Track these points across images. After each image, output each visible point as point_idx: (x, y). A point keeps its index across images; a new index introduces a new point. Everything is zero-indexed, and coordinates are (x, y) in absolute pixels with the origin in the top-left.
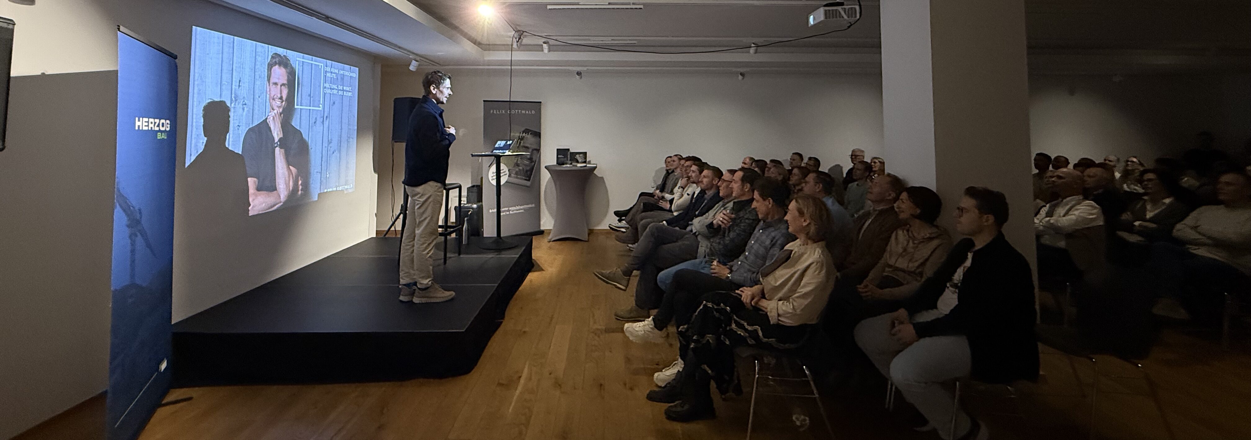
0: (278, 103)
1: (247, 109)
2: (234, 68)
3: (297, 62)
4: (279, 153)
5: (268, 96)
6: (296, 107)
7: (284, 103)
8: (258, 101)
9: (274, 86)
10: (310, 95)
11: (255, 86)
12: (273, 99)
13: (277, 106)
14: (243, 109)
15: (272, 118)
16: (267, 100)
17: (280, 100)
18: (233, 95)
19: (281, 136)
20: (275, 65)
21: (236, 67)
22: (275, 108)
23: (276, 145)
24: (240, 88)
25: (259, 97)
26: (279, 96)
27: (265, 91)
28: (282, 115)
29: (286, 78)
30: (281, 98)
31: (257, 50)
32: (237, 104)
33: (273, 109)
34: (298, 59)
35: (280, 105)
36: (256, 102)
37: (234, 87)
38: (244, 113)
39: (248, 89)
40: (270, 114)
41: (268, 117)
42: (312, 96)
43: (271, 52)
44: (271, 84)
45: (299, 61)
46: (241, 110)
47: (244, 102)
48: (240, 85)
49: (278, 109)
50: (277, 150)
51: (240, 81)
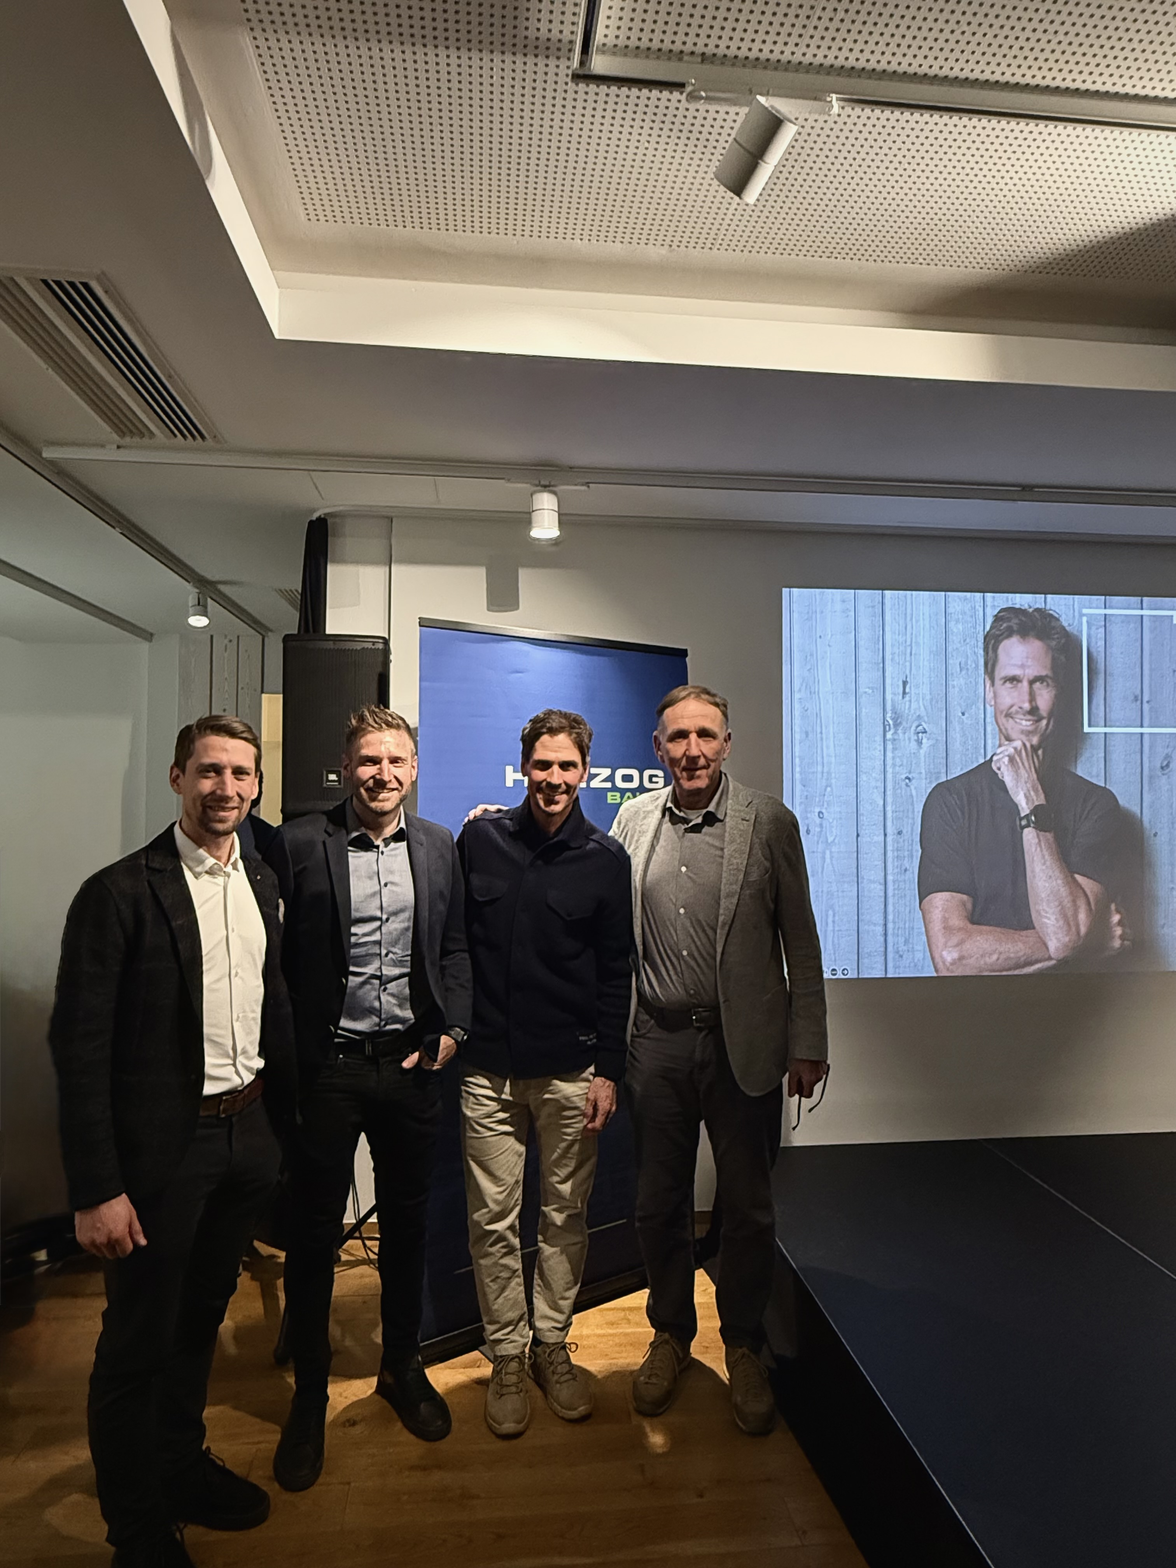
0: (1024, 723)
1: (931, 742)
2: (888, 657)
3: (1085, 619)
4: (1037, 840)
5: (990, 710)
6: (1086, 729)
7: (1044, 722)
8: (962, 723)
9: (1008, 685)
10: (1138, 699)
11: (950, 689)
12: (1008, 715)
13: (1022, 732)
14: (919, 743)
15: (1006, 760)
16: (988, 720)
17: (1029, 717)
18: (889, 715)
19: (1041, 800)
20: (1009, 636)
21: (893, 654)
22: (1013, 735)
23: (1024, 823)
24: (907, 698)
25: (963, 714)
26: (1027, 706)
27: (981, 700)
28: (1040, 752)
29: (1048, 662)
30: (1033, 711)
31: (949, 610)
32: (900, 731)
33: (1009, 739)
34: (1085, 611)
35: (1030, 728)
36: (956, 726)
37: (889, 697)
38: (922, 752)
39: (928, 697)
40: (999, 751)
41: (995, 758)
42: (1146, 698)
43: (994, 607)
44: (998, 682)
45: (1089, 616)
46: (914, 745)
47: (920, 728)
48: (907, 690)
49: (1024, 738)
50: (1029, 836)
51: (905, 683)
